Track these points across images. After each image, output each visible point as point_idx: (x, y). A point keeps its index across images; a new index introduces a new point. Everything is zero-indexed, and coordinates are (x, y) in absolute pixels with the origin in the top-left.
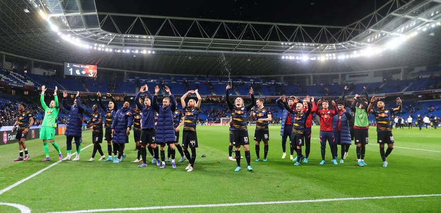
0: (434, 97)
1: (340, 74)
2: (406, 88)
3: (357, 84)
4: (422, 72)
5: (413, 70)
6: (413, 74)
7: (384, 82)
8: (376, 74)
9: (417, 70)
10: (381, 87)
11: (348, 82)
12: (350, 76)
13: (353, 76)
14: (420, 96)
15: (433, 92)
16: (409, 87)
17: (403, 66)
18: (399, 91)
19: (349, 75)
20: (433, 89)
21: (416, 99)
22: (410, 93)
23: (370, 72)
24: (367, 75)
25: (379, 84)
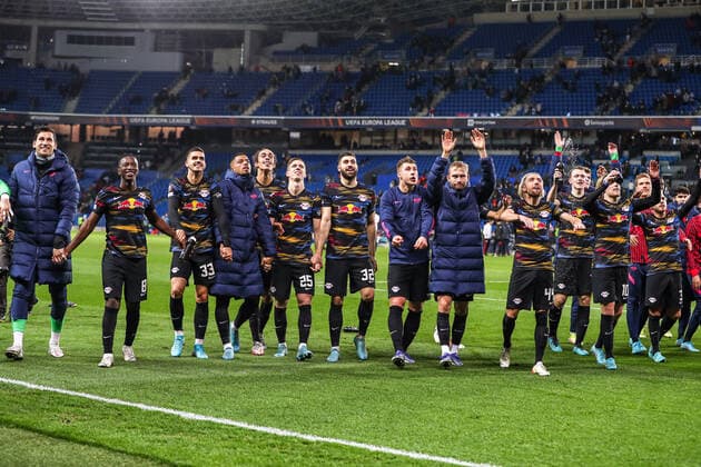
0: (337, 143)
1: (35, 24)
2: (258, 104)
3: (92, 72)
4: (305, 52)
5: (280, 41)
6: (276, 53)
7: (186, 70)
8: (161, 42)
9: (292, 40)
10: (175, 90)
11: (63, 62)
12: (71, 40)
13: (80, 40)
14: (295, 135)
15: (341, 125)
16: (269, 101)
17: (250, 21)
18: (235, 109)
19: (65, 33)
20: (342, 113)
21: (285, 145)
22: (271, 121)
23: (142, 30)
24: (130, 41)
25: (170, 77)
